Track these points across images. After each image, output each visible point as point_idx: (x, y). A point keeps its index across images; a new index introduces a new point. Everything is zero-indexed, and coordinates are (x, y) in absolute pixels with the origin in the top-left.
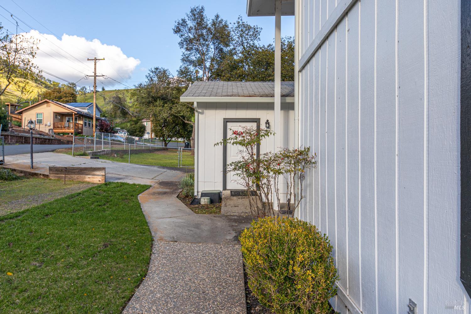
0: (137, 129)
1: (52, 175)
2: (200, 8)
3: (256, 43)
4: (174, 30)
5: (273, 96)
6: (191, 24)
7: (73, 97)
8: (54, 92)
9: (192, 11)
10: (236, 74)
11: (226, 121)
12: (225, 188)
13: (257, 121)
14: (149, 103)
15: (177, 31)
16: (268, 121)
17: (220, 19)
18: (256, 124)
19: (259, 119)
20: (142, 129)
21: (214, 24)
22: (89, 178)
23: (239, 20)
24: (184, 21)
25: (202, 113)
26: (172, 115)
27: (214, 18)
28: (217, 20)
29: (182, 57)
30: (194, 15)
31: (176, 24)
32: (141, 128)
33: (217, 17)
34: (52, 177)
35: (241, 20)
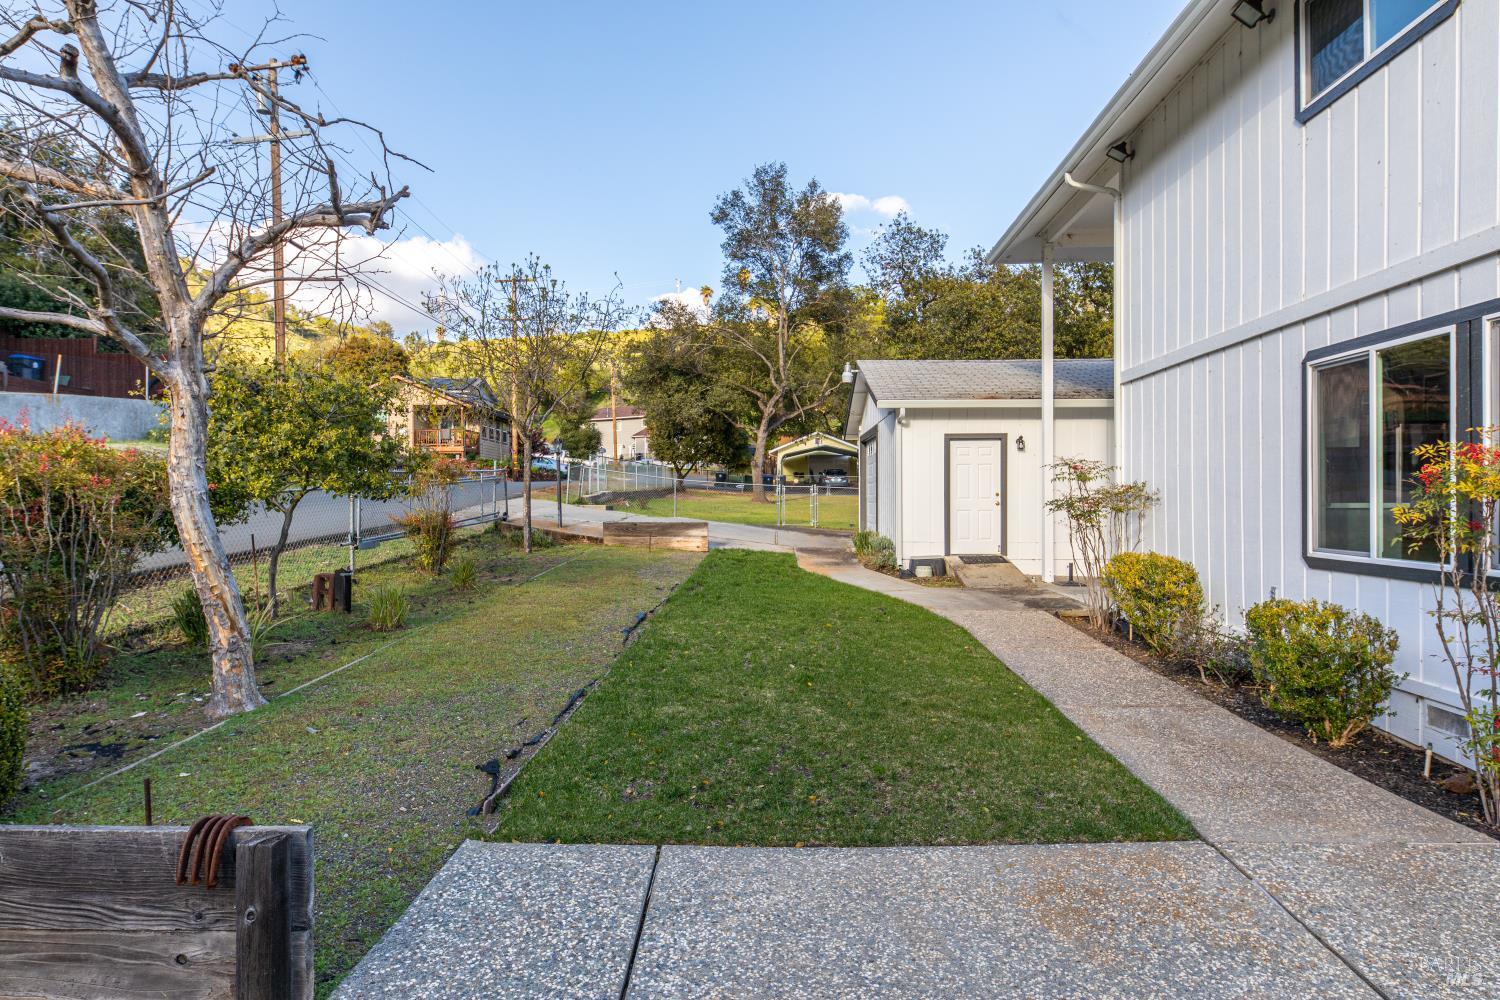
0: (579, 441)
1: (608, 538)
2: (778, 166)
3: (936, 265)
4: (712, 215)
5: (1038, 395)
6: (752, 200)
7: (401, 361)
8: (353, 348)
9: (757, 174)
10: (909, 335)
11: (949, 438)
12: (948, 553)
13: (1002, 438)
14: (652, 383)
15: (720, 217)
16: (1021, 438)
17: (819, 191)
18: (999, 442)
19: (1006, 435)
20: (593, 442)
21: (805, 200)
22: (677, 542)
23: (901, 219)
24: (736, 195)
25: (907, 426)
26: (707, 411)
27: (804, 187)
28: (812, 193)
29: (725, 275)
30: (763, 183)
31: (720, 203)
32: (591, 438)
33: (813, 185)
34: (609, 541)
35: (905, 219)
